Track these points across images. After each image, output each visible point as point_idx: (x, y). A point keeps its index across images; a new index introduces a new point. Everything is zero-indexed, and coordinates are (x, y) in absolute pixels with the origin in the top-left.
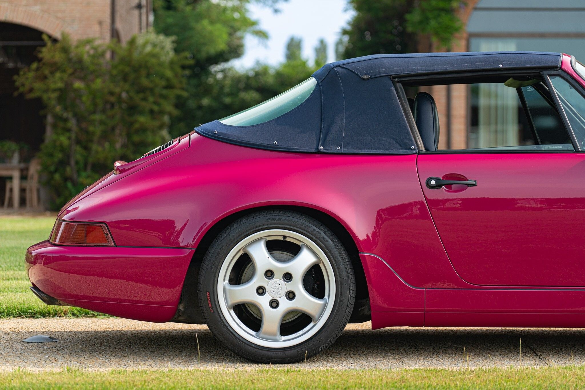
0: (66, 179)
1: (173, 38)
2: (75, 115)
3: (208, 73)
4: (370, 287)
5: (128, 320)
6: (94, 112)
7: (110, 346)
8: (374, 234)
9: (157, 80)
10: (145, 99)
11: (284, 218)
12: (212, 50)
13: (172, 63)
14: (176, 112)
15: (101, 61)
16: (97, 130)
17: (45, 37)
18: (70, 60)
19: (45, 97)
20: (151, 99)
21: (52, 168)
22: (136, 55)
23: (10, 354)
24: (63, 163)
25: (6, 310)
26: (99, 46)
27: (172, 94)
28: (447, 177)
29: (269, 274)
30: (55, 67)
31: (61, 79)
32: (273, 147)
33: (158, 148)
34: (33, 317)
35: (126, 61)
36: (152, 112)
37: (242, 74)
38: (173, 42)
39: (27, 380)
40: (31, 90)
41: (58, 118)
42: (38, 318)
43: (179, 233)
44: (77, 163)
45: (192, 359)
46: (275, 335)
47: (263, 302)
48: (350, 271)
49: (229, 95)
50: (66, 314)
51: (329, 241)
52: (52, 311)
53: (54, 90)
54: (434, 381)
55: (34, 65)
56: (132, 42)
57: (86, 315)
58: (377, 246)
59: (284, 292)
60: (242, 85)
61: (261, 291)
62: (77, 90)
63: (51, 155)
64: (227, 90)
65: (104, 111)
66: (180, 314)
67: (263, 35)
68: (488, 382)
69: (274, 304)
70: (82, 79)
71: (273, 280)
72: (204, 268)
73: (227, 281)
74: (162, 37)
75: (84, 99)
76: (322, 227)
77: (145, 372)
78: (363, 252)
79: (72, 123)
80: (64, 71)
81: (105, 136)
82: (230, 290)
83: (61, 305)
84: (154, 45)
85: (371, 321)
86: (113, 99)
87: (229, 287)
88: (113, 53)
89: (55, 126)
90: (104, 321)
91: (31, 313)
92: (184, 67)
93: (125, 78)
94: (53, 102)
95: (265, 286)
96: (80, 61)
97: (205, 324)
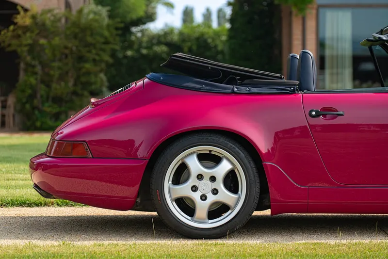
0: (34, 108)
1: (108, 8)
2: (41, 63)
3: (131, 33)
4: (269, 185)
5: (96, 208)
6: (54, 61)
7: (88, 227)
8: (272, 148)
9: (99, 38)
10: (89, 52)
11: (210, 138)
12: (134, 16)
13: (108, 26)
14: (111, 60)
15: (59, 24)
16: (56, 73)
17: (19, 8)
18: (36, 24)
19: (19, 50)
20: (94, 51)
21: (24, 100)
22: (83, 21)
23: (19, 232)
24: (32, 96)
25: (11, 201)
26: (57, 14)
27: (108, 47)
28: (324, 109)
29: (200, 177)
30: (26, 29)
31: (31, 37)
32: (202, 89)
33: (121, 89)
34: (30, 206)
35: (76, 24)
36: (94, 60)
37: (155, 33)
38: (108, 11)
39: (37, 250)
40: (9, 45)
41: (28, 65)
42: (33, 207)
43: (137, 149)
44: (42, 96)
45: (147, 236)
46: (204, 219)
47: (196, 196)
48: (256, 175)
49: (146, 48)
50: (52, 204)
51: (242, 153)
52: (43, 202)
53: (26, 45)
54: (319, 251)
55: (12, 28)
56: (80, 11)
57: (67, 205)
58: (275, 157)
59: (210, 189)
60: (155, 41)
61: (194, 189)
62: (42, 45)
63: (23, 91)
64: (144, 45)
65: (60, 60)
66: (138, 204)
67: (170, 6)
68: (356, 252)
69: (203, 198)
70: (46, 37)
71: (203, 181)
72: (155, 173)
73: (170, 182)
74: (100, 8)
75: (47, 51)
76: (237, 144)
77: (117, 245)
78: (265, 162)
79: (38, 69)
80: (32, 32)
81: (62, 78)
82: (173, 188)
83: (55, 198)
84: (95, 13)
85: (270, 210)
86: (67, 51)
87: (172, 186)
88: (67, 19)
89: (26, 71)
90: (79, 209)
91: (28, 204)
92: (117, 29)
93: (75, 37)
94: (25, 54)
95: (197, 185)
96: (44, 24)
97: (155, 211)
